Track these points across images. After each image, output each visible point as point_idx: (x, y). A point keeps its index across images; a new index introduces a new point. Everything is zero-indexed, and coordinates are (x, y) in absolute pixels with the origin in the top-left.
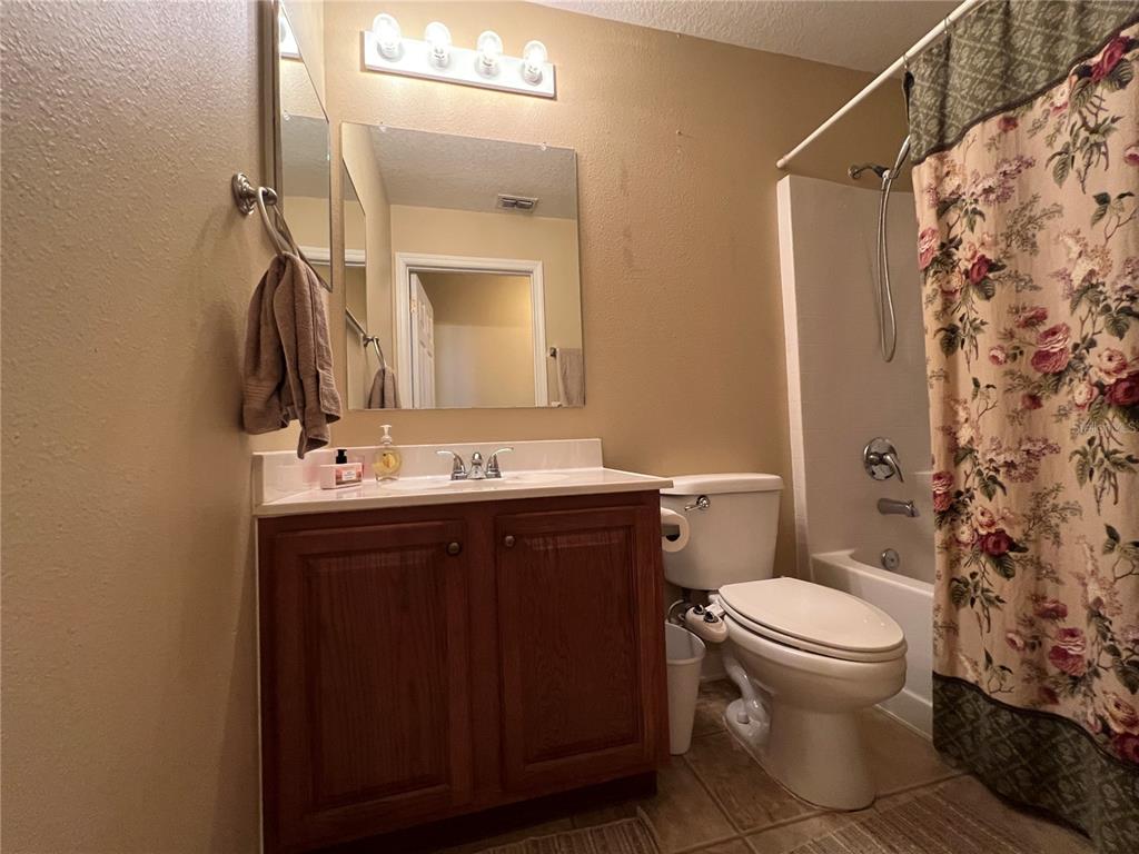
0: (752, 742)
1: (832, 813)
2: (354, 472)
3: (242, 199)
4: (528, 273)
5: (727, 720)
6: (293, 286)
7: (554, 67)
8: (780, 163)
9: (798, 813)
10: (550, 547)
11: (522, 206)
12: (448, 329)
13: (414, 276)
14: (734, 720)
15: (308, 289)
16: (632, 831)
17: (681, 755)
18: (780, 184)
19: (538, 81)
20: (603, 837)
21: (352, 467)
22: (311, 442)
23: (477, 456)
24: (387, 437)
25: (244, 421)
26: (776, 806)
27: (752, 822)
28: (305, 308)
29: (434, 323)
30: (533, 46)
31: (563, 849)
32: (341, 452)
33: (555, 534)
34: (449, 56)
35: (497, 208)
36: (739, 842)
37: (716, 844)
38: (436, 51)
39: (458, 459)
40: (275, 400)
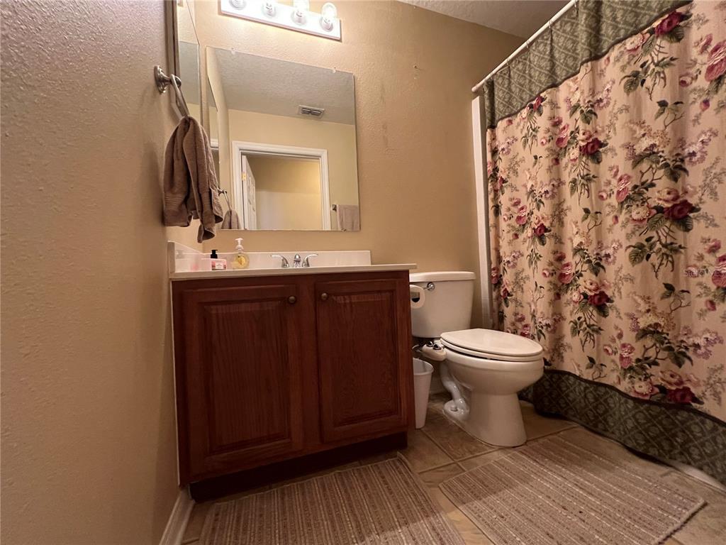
0: (459, 419)
1: (503, 448)
2: (222, 264)
3: (160, 82)
4: (318, 157)
5: (445, 411)
6: (195, 137)
7: (340, 21)
8: (474, 89)
9: (486, 450)
10: (348, 301)
11: (314, 114)
12: (264, 194)
13: (244, 157)
14: (449, 410)
15: (203, 139)
16: (395, 465)
17: (420, 429)
18: (473, 101)
19: (330, 29)
20: (379, 468)
21: (221, 261)
22: (205, 234)
23: (297, 257)
24: (240, 246)
25: (164, 219)
26: (474, 447)
27: (461, 456)
28: (202, 150)
29: (256, 188)
30: (327, 6)
31: (356, 475)
32: (214, 252)
33: (349, 294)
34: (275, 10)
35: (298, 114)
36: (455, 465)
37: (442, 467)
38: (267, 5)
39: (284, 259)
40: (184, 207)
